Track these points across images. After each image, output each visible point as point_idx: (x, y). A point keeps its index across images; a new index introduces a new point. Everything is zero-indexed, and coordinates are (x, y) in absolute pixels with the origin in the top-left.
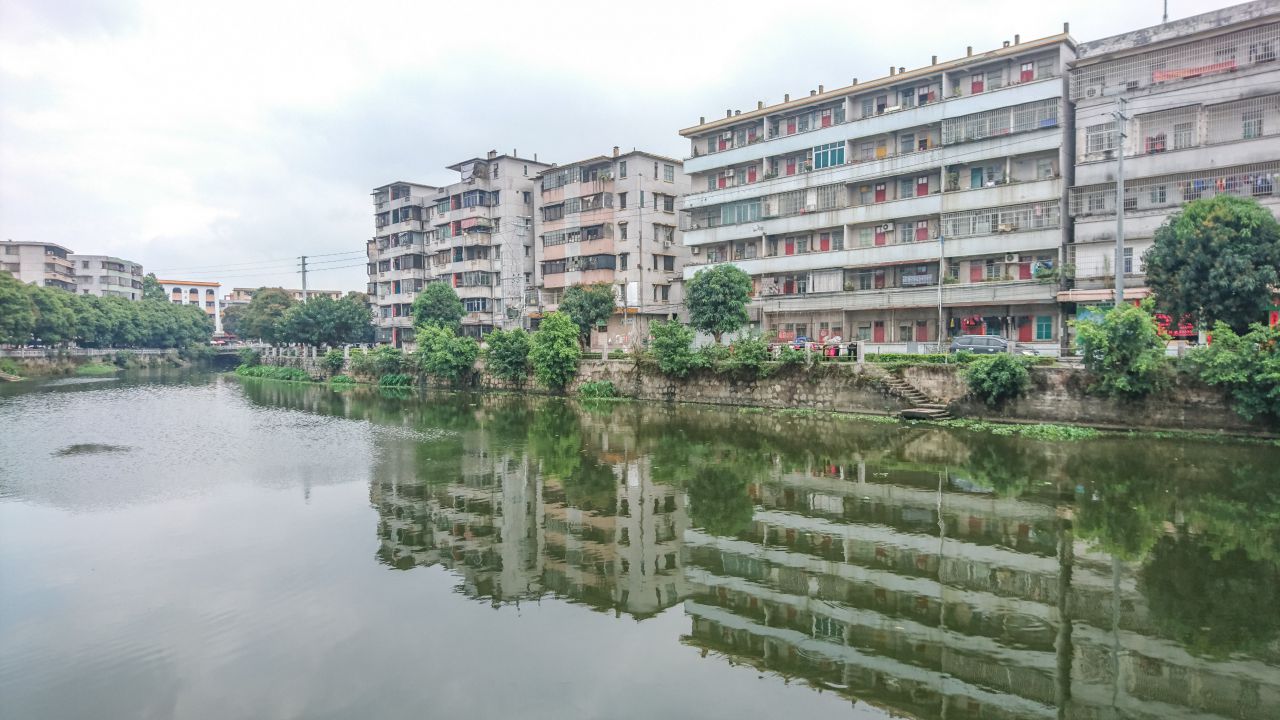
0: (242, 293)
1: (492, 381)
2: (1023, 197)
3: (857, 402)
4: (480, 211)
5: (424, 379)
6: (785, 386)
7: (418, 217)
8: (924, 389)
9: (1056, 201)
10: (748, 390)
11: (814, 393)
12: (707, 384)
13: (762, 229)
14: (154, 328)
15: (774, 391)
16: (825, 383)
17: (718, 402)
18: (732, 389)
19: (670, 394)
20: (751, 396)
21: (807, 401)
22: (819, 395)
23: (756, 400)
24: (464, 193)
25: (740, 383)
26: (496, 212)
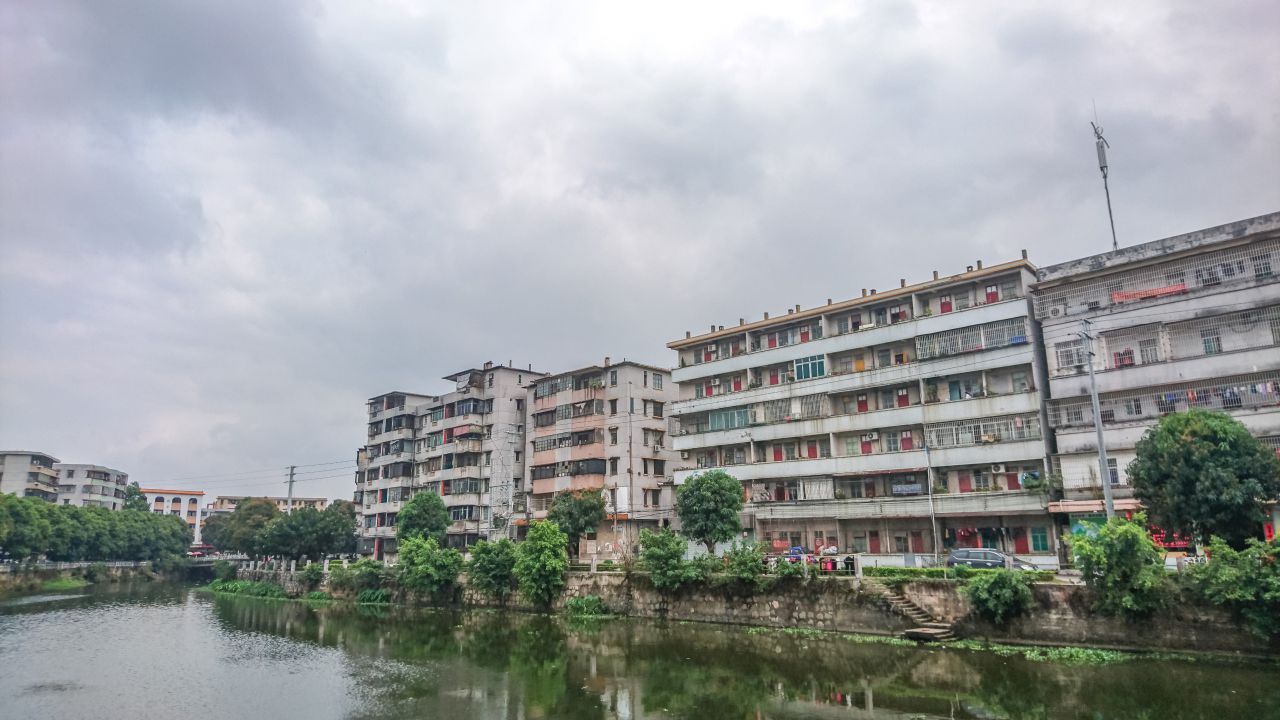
0: (226, 502)
1: (475, 596)
2: (1002, 409)
3: (858, 621)
4: (473, 419)
5: (404, 595)
6: (783, 603)
7: (411, 426)
8: (926, 606)
9: (1034, 413)
10: (745, 607)
11: (813, 611)
12: (701, 599)
13: (750, 435)
14: (131, 540)
15: (772, 608)
16: (824, 599)
17: (714, 619)
18: (728, 605)
19: (663, 611)
20: (748, 613)
21: (806, 620)
22: (819, 612)
23: (754, 618)
24: (459, 402)
25: (735, 599)
26: (489, 419)
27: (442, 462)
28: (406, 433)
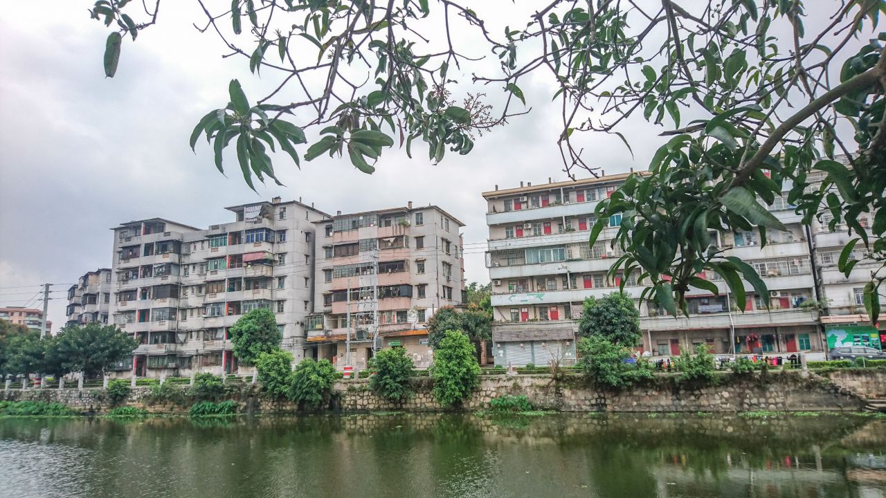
1: (359, 402)
3: (809, 402)
5: (256, 406)
6: (733, 393)
7: (177, 251)
8: (850, 388)
9: (806, 256)
10: (693, 398)
11: (765, 397)
12: (644, 394)
13: (566, 268)
15: (722, 397)
16: (772, 388)
17: (660, 409)
18: (674, 397)
19: (601, 406)
20: (697, 403)
21: (758, 404)
22: (770, 398)
23: (704, 406)
24: (247, 231)
25: (682, 392)
26: (282, 248)
27: (226, 285)
28: (171, 258)
